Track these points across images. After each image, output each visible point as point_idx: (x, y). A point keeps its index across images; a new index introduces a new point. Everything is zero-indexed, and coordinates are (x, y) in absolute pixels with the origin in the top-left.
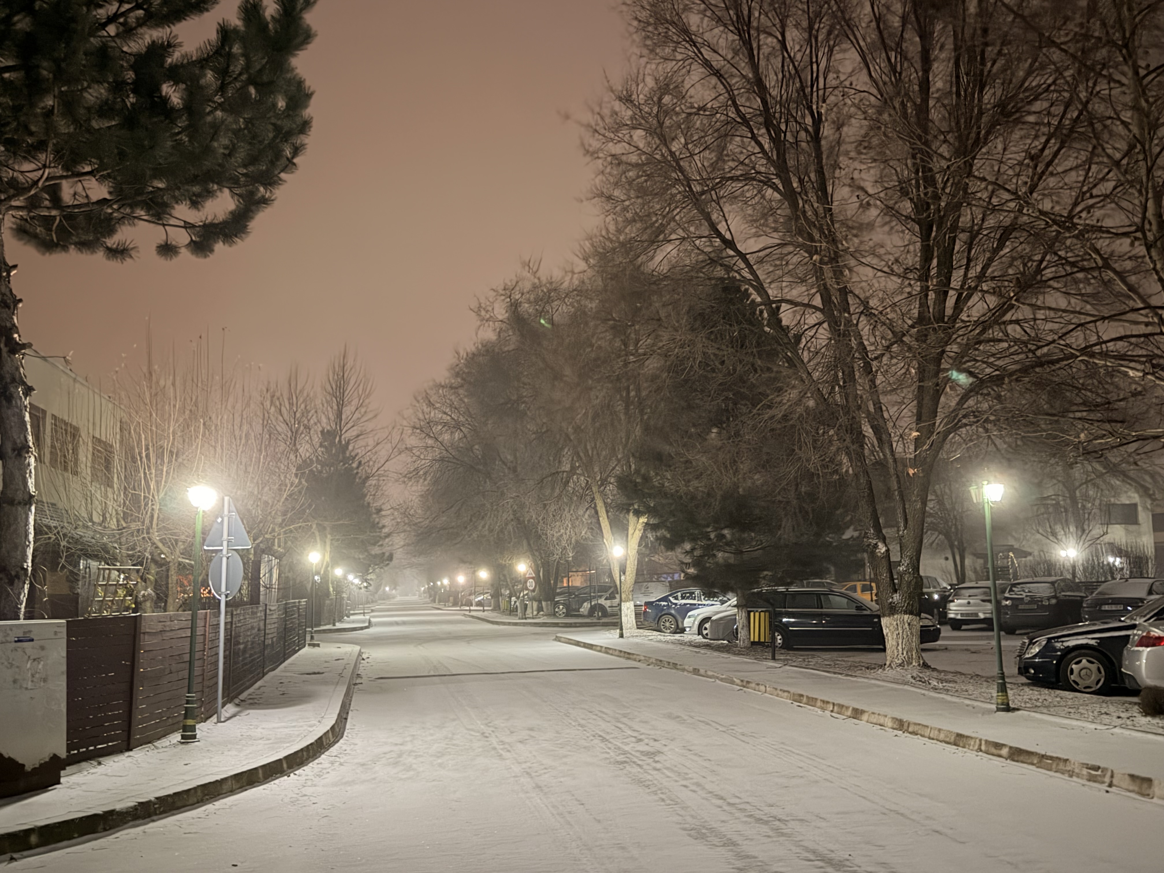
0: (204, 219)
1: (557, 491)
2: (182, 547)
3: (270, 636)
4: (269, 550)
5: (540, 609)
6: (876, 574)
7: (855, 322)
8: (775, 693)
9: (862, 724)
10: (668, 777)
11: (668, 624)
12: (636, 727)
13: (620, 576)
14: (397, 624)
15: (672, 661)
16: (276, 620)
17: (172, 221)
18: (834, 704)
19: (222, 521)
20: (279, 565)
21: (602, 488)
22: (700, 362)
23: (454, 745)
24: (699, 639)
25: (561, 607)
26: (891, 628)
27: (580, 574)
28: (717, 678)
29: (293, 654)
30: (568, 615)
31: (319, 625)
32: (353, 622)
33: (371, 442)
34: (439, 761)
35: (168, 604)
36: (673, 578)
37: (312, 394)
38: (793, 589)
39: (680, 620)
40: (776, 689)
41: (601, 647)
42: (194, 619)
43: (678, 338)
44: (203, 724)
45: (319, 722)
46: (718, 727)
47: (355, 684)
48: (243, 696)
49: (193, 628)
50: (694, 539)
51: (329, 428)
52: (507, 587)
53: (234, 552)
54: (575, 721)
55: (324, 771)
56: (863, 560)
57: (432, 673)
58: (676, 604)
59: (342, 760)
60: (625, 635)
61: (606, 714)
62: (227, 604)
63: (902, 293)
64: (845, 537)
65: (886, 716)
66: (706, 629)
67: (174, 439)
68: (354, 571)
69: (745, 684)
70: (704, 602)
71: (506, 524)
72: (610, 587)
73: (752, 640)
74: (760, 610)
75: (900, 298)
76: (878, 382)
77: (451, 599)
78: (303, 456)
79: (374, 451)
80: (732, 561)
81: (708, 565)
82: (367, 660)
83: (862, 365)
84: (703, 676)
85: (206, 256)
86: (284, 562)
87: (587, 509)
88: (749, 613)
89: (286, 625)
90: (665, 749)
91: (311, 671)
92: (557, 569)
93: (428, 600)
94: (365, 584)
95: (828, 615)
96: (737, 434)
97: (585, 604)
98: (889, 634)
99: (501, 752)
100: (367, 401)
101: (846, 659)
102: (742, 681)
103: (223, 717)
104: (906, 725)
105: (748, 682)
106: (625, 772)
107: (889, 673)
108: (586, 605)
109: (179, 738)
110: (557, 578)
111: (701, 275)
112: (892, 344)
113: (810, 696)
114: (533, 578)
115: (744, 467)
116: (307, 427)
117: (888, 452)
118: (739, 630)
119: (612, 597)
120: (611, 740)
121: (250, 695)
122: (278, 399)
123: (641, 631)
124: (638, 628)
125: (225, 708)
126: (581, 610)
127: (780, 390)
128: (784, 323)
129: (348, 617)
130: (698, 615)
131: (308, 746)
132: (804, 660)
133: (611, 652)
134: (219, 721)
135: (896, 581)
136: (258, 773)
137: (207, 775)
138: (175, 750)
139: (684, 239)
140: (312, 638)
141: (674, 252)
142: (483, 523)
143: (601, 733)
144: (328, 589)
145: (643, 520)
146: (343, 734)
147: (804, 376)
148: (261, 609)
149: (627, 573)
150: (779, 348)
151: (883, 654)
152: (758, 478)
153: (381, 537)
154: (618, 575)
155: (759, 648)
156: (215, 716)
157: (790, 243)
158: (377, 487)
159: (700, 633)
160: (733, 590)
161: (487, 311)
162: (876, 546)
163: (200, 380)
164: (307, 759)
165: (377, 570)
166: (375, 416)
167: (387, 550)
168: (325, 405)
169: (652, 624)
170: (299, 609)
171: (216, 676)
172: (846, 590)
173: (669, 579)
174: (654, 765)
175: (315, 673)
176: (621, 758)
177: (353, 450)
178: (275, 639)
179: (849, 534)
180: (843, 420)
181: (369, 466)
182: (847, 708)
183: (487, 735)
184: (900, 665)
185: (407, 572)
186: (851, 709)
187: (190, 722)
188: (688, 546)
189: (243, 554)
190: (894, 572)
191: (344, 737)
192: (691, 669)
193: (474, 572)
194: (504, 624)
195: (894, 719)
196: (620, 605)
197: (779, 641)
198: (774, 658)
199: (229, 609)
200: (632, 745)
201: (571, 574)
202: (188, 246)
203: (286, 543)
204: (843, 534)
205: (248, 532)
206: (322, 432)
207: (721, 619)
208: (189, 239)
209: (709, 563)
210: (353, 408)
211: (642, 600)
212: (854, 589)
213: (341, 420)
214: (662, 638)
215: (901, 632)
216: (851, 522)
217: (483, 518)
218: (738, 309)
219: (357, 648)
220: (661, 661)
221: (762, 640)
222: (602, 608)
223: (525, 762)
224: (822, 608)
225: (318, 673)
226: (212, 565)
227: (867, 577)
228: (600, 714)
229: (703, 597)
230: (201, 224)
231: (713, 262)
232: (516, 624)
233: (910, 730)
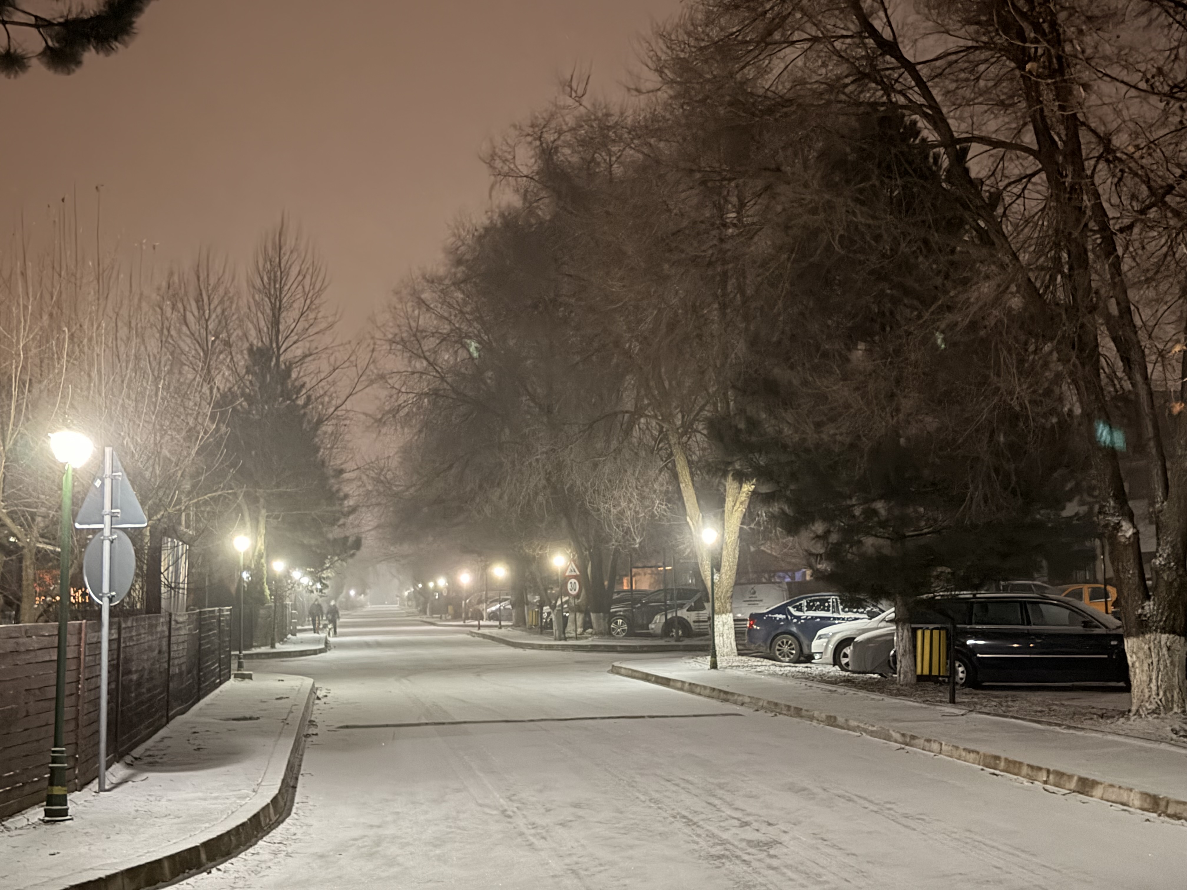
0: (65, 14)
1: (614, 444)
2: (42, 525)
3: (176, 662)
4: (172, 531)
5: (587, 624)
6: (1117, 571)
7: (1089, 172)
8: (956, 753)
9: (1093, 801)
10: (791, 880)
11: (786, 648)
12: (739, 803)
13: (712, 575)
14: (367, 645)
15: (793, 704)
16: (186, 638)
17: (19, 17)
18: (1048, 772)
19: (103, 485)
20: (190, 555)
21: (685, 439)
22: (841, 236)
23: (459, 828)
24: (835, 671)
25: (620, 621)
26: (1141, 655)
27: (649, 571)
28: (865, 731)
29: (211, 690)
30: (630, 634)
31: (251, 647)
32: (302, 642)
33: (326, 368)
34: (438, 852)
35: (22, 611)
36: (793, 578)
37: (232, 291)
38: (982, 594)
39: (805, 643)
40: (957, 748)
41: (683, 682)
42: (61, 633)
43: (809, 197)
44: (77, 793)
45: (254, 791)
46: (867, 805)
47: (307, 736)
48: (138, 752)
49: (61, 648)
50: (828, 518)
51: (260, 344)
52: (536, 591)
53: (121, 533)
54: (645, 793)
55: (263, 866)
56: (1093, 550)
57: (424, 720)
58: (799, 618)
59: (290, 850)
60: (719, 665)
61: (692, 784)
62: (112, 614)
63: (1164, 124)
64: (1066, 513)
65: (1131, 790)
66: (845, 656)
67: (26, 359)
68: (303, 564)
69: (908, 740)
70: (843, 615)
71: (536, 494)
72: (697, 591)
73: (919, 672)
74: (931, 626)
75: (1161, 133)
76: (1125, 267)
77: (450, 608)
78: (221, 387)
79: (330, 379)
80: (887, 551)
81: (849, 556)
82: (324, 700)
83: (1099, 241)
84: (842, 728)
85: (69, 73)
86: (196, 550)
87: (661, 471)
88: (914, 631)
89: (200, 645)
90: (785, 838)
91: (240, 716)
92: (615, 561)
93: (414, 610)
94: (319, 586)
95: (1038, 635)
96: (897, 352)
97: (658, 617)
98: (1137, 664)
99: (532, 839)
100: (317, 302)
101: (1066, 703)
102: (903, 735)
103: (107, 782)
104: (1163, 804)
105: (913, 737)
106: (723, 870)
107: (1135, 723)
108: (659, 620)
109: (42, 815)
110: (615, 578)
111: (843, 97)
112: (1149, 207)
113: (1011, 758)
114: (575, 577)
115: (907, 404)
116: (228, 344)
117: (1138, 377)
118: (899, 658)
119: (698, 607)
120: (701, 823)
121: (147, 750)
122: (182, 300)
123: (744, 658)
124: (739, 654)
125: (110, 770)
126: (652, 626)
127: (965, 282)
128: (973, 175)
129: (294, 635)
130: (834, 634)
131: (238, 827)
132: (1000, 704)
133: (698, 690)
134: (102, 789)
135: (1149, 583)
136: (162, 868)
137: (85, 870)
138: (37, 832)
139: (815, 40)
140: (240, 666)
141: (800, 63)
142: (499, 491)
143: (685, 813)
144: (262, 592)
145: (748, 487)
146: (290, 810)
147: (1007, 259)
148: (162, 620)
149: (723, 570)
150: (967, 215)
151: (1125, 695)
152: (931, 423)
153: (342, 513)
154: (708, 573)
155: (930, 686)
156: (97, 781)
157: (986, 46)
158: (336, 436)
159: (836, 661)
160: (889, 596)
161: (505, 161)
162: (1117, 527)
163: (64, 266)
164: (237, 847)
165: (337, 564)
166: (331, 326)
167: (351, 532)
168: (253, 309)
169: (761, 649)
170: (219, 621)
171: (97, 720)
172: (1066, 596)
173: (788, 580)
174: (768, 861)
175: (245, 719)
176: (717, 850)
177: (296, 380)
178: (184, 668)
179: (1071, 509)
180: (1068, 328)
181: (322, 404)
182: (1070, 777)
183: (509, 813)
184: (1154, 712)
185: (382, 567)
186: (1076, 778)
187: (57, 790)
188: (819, 527)
189: (135, 535)
190: (1146, 568)
191: (292, 814)
192: (823, 716)
193: (485, 568)
194: (532, 647)
195: (1145, 795)
196: (711, 619)
197: (961, 675)
198: (953, 701)
199: (116, 619)
200: (734, 831)
201: (634, 570)
202: (43, 54)
203: (198, 521)
204: (1064, 508)
205: (142, 504)
206: (250, 350)
207: (869, 640)
208: (44, 44)
209: (851, 555)
210: (296, 314)
211: (745, 612)
212: (1079, 595)
213: (278, 332)
214: (778, 669)
215: (1155, 660)
216: (1077, 490)
217: (499, 484)
218: (902, 153)
219: (308, 682)
220: (776, 704)
221: (935, 672)
222: (683, 623)
223: (570, 855)
224: (1029, 623)
225: (251, 719)
226: (88, 553)
227: (1100, 576)
228: (683, 785)
229: (841, 607)
230: (61, 20)
231: (861, 77)
232: (550, 647)
233: (1170, 811)
